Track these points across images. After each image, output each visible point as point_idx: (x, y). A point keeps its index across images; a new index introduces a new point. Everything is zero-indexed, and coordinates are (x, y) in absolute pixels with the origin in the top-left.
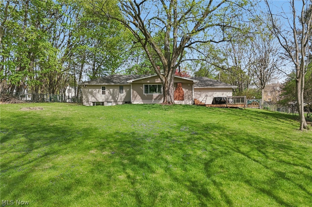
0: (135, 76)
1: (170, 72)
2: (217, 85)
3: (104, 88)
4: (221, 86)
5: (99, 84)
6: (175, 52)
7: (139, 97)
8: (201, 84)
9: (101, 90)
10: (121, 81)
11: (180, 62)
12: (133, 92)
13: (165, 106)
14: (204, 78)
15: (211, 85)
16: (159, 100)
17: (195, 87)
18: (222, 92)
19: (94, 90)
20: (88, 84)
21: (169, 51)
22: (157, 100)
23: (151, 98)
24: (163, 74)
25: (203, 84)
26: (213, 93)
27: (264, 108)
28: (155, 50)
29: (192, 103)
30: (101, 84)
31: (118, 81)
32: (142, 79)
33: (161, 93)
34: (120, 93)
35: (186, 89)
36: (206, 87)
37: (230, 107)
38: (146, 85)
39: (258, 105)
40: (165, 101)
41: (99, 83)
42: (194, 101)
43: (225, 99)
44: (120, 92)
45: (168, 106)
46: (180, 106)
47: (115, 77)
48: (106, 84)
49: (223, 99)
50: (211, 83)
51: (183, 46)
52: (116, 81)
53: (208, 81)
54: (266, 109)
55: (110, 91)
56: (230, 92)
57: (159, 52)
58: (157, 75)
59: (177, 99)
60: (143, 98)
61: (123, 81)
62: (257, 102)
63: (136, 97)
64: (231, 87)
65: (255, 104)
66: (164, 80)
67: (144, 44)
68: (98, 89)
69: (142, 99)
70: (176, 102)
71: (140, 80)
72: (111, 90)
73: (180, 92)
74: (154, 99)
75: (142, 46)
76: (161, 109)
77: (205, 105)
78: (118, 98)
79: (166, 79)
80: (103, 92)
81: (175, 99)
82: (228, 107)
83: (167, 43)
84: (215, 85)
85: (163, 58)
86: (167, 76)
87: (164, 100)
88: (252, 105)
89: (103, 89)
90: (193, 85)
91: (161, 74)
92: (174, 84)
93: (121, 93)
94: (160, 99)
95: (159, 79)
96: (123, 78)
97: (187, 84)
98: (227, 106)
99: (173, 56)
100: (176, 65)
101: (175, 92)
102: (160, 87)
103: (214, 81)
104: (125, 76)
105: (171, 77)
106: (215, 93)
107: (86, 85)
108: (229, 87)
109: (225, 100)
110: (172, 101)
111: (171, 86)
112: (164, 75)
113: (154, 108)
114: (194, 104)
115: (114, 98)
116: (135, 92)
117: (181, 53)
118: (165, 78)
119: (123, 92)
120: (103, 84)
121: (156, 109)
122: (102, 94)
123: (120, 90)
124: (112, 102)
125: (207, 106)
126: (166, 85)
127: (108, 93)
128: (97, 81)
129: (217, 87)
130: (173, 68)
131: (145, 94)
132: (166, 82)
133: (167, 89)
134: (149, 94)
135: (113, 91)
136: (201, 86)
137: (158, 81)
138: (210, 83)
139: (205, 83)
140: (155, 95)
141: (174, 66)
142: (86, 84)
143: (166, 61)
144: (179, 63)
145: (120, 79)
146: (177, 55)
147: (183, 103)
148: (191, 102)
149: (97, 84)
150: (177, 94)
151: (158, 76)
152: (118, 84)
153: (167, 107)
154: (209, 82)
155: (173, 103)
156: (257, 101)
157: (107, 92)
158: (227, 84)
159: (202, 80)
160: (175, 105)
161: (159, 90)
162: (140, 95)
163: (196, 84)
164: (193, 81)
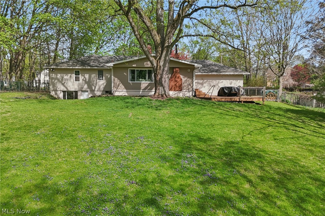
0: (119, 58)
1: (164, 53)
2: (224, 70)
3: (77, 73)
4: (229, 72)
5: (71, 68)
6: (171, 23)
7: (122, 86)
8: (203, 70)
9: (74, 76)
10: (100, 64)
11: (178, 39)
12: (114, 80)
13: (156, 100)
14: (207, 62)
15: (216, 71)
16: (149, 91)
17: (197, 74)
18: (231, 81)
19: (65, 75)
20: (56, 67)
21: (162, 23)
22: (146, 90)
23: (138, 87)
24: (154, 55)
25: (206, 70)
26: (219, 81)
27: (283, 101)
28: (144, 22)
29: (193, 95)
30: (74, 68)
31: (96, 64)
32: (125, 62)
33: (152, 81)
34: (99, 80)
35: (185, 76)
36: (210, 74)
37: (244, 102)
38: (132, 70)
39: (275, 96)
40: (157, 94)
41: (70, 66)
42: (195, 92)
43: (236, 89)
44: (99, 78)
45: (160, 101)
46: (177, 101)
47: (93, 58)
48: (80, 68)
49: (233, 90)
50: (217, 68)
51: (182, 15)
52: (93, 63)
53: (212, 65)
54: (285, 102)
55: (85, 77)
56: (240, 80)
57: (149, 24)
58: (145, 56)
59: (173, 89)
60: (127, 87)
61: (102, 65)
62: (274, 93)
63: (118, 86)
64: (241, 73)
65: (272, 96)
66: (155, 65)
67: (127, 11)
68: (70, 74)
69: (126, 89)
70: (172, 93)
71: (123, 63)
72: (87, 76)
73: (176, 81)
74: (143, 90)
75: (124, 14)
76: (149, 108)
77: (210, 99)
78: (95, 87)
79: (159, 62)
80: (76, 78)
81: (170, 89)
82: (241, 102)
83: (159, 12)
84: (221, 71)
85: (155, 32)
86: (160, 59)
87: (155, 92)
88: (268, 96)
89: (76, 75)
90: (194, 71)
91: (151, 56)
92: (170, 69)
93: (101, 80)
94: (151, 89)
95: (149, 62)
96: (103, 60)
97: (187, 69)
98: (240, 100)
99: (169, 30)
100: (172, 44)
101: (170, 79)
102: (150, 72)
103: (220, 66)
104: (106, 58)
105: (165, 60)
106: (222, 81)
107: (53, 69)
108: (240, 73)
109: (237, 92)
110: (167, 94)
111: (164, 73)
112: (155, 57)
113: (140, 105)
114: (195, 96)
115: (90, 87)
116: (116, 79)
117: (179, 26)
118: (157, 61)
119: (103, 78)
120: (77, 67)
121: (143, 108)
122: (76, 81)
123: (99, 76)
124: (88, 91)
125: (213, 100)
126: (158, 71)
127: (83, 80)
128: (68, 63)
129: (224, 73)
130: (168, 47)
131: (130, 82)
132: (159, 66)
133: (159, 76)
134: (136, 82)
135: (90, 77)
136: (204, 72)
137: (148, 64)
138: (215, 69)
139: (209, 68)
140: (144, 83)
141: (170, 44)
142: (54, 67)
143: (158, 38)
144: (176, 41)
145: (99, 61)
146: (174, 29)
147: (181, 95)
148: (191, 93)
149: (68, 68)
150: (173, 83)
151: (148, 59)
152: (96, 68)
153: (159, 104)
154: (213, 67)
155: (167, 97)
156: (274, 91)
157: (81, 77)
158: (237, 70)
159: (205, 65)
160: (171, 99)
161: (150, 77)
162: (123, 84)
163: (198, 69)
164: (194, 66)
